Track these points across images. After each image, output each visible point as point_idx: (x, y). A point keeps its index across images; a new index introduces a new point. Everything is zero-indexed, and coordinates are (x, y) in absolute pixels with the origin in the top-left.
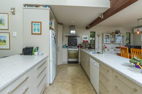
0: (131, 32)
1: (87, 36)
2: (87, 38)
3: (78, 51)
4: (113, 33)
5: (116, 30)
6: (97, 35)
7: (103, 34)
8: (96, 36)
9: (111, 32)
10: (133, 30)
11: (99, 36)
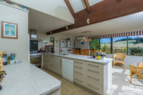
0: (75, 39)
1: (48, 41)
2: (47, 43)
3: (41, 55)
4: (66, 39)
5: (68, 38)
6: (56, 40)
7: (60, 40)
8: (55, 42)
9: (65, 39)
10: (77, 38)
11: (57, 42)
